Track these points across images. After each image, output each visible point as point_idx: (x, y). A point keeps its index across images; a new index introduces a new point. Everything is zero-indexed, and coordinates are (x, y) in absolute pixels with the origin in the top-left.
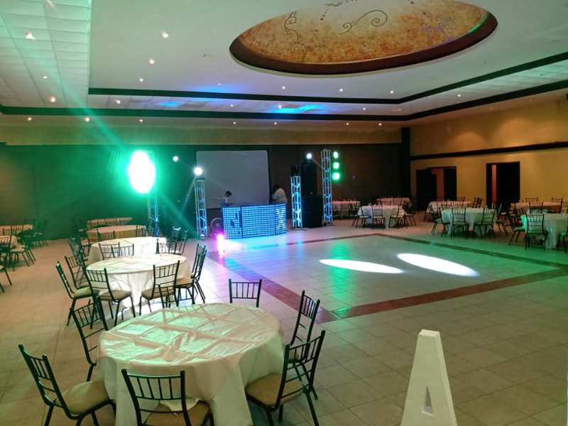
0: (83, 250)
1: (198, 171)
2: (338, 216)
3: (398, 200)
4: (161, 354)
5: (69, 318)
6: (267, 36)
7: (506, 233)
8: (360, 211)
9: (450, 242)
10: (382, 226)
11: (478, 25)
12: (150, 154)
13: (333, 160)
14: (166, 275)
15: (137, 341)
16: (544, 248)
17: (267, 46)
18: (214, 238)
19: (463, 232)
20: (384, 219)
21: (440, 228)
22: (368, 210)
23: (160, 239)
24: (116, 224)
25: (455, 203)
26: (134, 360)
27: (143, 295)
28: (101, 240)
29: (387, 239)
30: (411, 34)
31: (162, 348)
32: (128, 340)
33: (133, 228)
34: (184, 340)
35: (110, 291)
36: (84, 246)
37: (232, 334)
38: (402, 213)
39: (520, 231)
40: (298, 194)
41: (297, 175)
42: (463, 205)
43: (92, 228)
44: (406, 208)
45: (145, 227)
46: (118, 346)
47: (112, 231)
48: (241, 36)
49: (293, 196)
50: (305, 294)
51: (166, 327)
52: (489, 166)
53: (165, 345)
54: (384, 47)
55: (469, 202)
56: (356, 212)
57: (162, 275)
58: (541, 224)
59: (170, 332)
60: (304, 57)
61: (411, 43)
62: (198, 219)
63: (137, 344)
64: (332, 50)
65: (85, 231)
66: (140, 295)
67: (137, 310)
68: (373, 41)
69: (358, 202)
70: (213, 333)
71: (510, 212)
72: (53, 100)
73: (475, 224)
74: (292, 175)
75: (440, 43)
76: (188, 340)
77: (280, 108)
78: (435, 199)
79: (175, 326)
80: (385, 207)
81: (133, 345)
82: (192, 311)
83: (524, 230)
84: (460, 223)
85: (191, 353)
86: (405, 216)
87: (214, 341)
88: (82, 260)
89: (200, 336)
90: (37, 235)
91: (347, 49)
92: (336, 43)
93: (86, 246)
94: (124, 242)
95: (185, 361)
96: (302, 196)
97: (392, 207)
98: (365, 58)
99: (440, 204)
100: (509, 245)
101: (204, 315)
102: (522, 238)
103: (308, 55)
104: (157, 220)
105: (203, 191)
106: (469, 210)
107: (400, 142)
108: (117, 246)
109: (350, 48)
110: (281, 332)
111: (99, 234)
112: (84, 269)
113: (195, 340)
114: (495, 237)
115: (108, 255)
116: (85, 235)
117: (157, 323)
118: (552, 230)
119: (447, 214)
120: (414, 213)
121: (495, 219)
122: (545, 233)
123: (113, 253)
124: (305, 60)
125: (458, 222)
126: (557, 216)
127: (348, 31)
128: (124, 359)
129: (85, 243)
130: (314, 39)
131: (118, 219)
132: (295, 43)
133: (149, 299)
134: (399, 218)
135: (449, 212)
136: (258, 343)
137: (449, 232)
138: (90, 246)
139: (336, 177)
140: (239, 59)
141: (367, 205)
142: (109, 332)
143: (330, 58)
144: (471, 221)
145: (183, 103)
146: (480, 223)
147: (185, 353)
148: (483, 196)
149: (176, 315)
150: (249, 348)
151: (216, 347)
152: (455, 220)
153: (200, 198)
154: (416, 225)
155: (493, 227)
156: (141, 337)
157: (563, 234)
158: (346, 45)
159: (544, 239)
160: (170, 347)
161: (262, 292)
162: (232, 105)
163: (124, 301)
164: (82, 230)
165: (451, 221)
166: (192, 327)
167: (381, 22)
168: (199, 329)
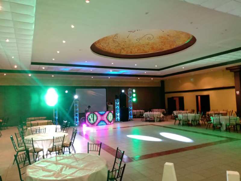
0: (24, 131)
1: (76, 97)
2: (135, 116)
3: (160, 110)
4: (53, 175)
5: (14, 161)
6: (106, 43)
7: (205, 124)
8: (144, 114)
9: (182, 128)
10: (153, 121)
11: (189, 40)
12: (56, 90)
13: (133, 93)
14: (59, 141)
15: (44, 169)
16: (221, 131)
17: (106, 47)
18: (82, 126)
19: (187, 124)
20: (154, 118)
21: (177, 122)
22: (147, 114)
23: (57, 126)
24: (39, 120)
25: (184, 111)
26: (41, 178)
27: (48, 150)
28: (32, 126)
29: (156, 127)
30: (163, 44)
31: (54, 172)
32: (39, 169)
33: (46, 121)
34: (64, 169)
35: (34, 148)
36: (25, 129)
37: (85, 166)
38: (162, 115)
39: (210, 123)
40: (118, 107)
41: (118, 99)
42: (187, 112)
43: (28, 121)
44: (163, 113)
45: (51, 121)
46: (35, 171)
47: (37, 122)
48: (95, 43)
49: (116, 108)
50: (118, 149)
51: (57, 163)
52: (197, 97)
53: (55, 171)
54: (153, 48)
55: (190, 111)
56: (143, 115)
57: (57, 141)
58: (218, 120)
59: (58, 166)
60: (121, 52)
61: (163, 47)
62: (75, 117)
63: (43, 170)
64: (131, 49)
65: (25, 123)
66: (47, 150)
67: (45, 157)
68: (148, 46)
69: (144, 111)
70: (77, 166)
71: (206, 116)
72: (16, 67)
73: (192, 121)
74: (116, 99)
75: (175, 47)
76: (66, 169)
77: (111, 72)
78: (175, 110)
79: (61, 163)
80: (155, 113)
81: (42, 170)
82: (69, 157)
83: (212, 123)
84: (186, 120)
85: (66, 174)
86: (163, 117)
87: (77, 169)
88: (22, 135)
89: (71, 167)
90: (4, 124)
91: (138, 49)
92: (133, 46)
93: (26, 129)
94: (42, 127)
95: (64, 178)
96: (120, 108)
97: (157, 113)
98: (145, 53)
99: (177, 112)
100: (207, 129)
101: (74, 158)
102: (211, 126)
103: (122, 51)
104: (57, 118)
105: (78, 106)
106: (189, 114)
107: (160, 86)
108: (38, 129)
109: (139, 49)
110: (107, 166)
111: (31, 124)
112: (23, 138)
113: (69, 169)
114: (200, 126)
115: (34, 133)
116: (25, 125)
117: (53, 162)
118: (223, 123)
119: (180, 116)
120: (167, 116)
121: (200, 118)
122: (221, 124)
123: (36, 132)
124: (121, 53)
125: (185, 119)
126: (225, 117)
127: (138, 42)
128: (36, 177)
129: (25, 128)
130: (125, 45)
131: (40, 118)
132: (117, 46)
133: (51, 152)
134: (161, 118)
135: (181, 115)
136: (96, 170)
137: (181, 124)
138: (27, 129)
139: (134, 100)
140: (94, 52)
141: (147, 112)
142: (31, 165)
143: (131, 52)
144: (190, 119)
145: (71, 69)
146: (194, 120)
147: (64, 174)
148: (195, 108)
149: (62, 158)
150: (93, 172)
151: (78, 172)
152: (184, 118)
153: (76, 109)
154: (168, 121)
155: (199, 121)
156: (45, 168)
157: (228, 124)
158: (137, 47)
159: (220, 127)
160: (58, 172)
161: (101, 149)
162: (91, 70)
163: (39, 153)
164: (24, 122)
165: (182, 119)
166: (68, 163)
167: (151, 39)
168: (71, 164)
